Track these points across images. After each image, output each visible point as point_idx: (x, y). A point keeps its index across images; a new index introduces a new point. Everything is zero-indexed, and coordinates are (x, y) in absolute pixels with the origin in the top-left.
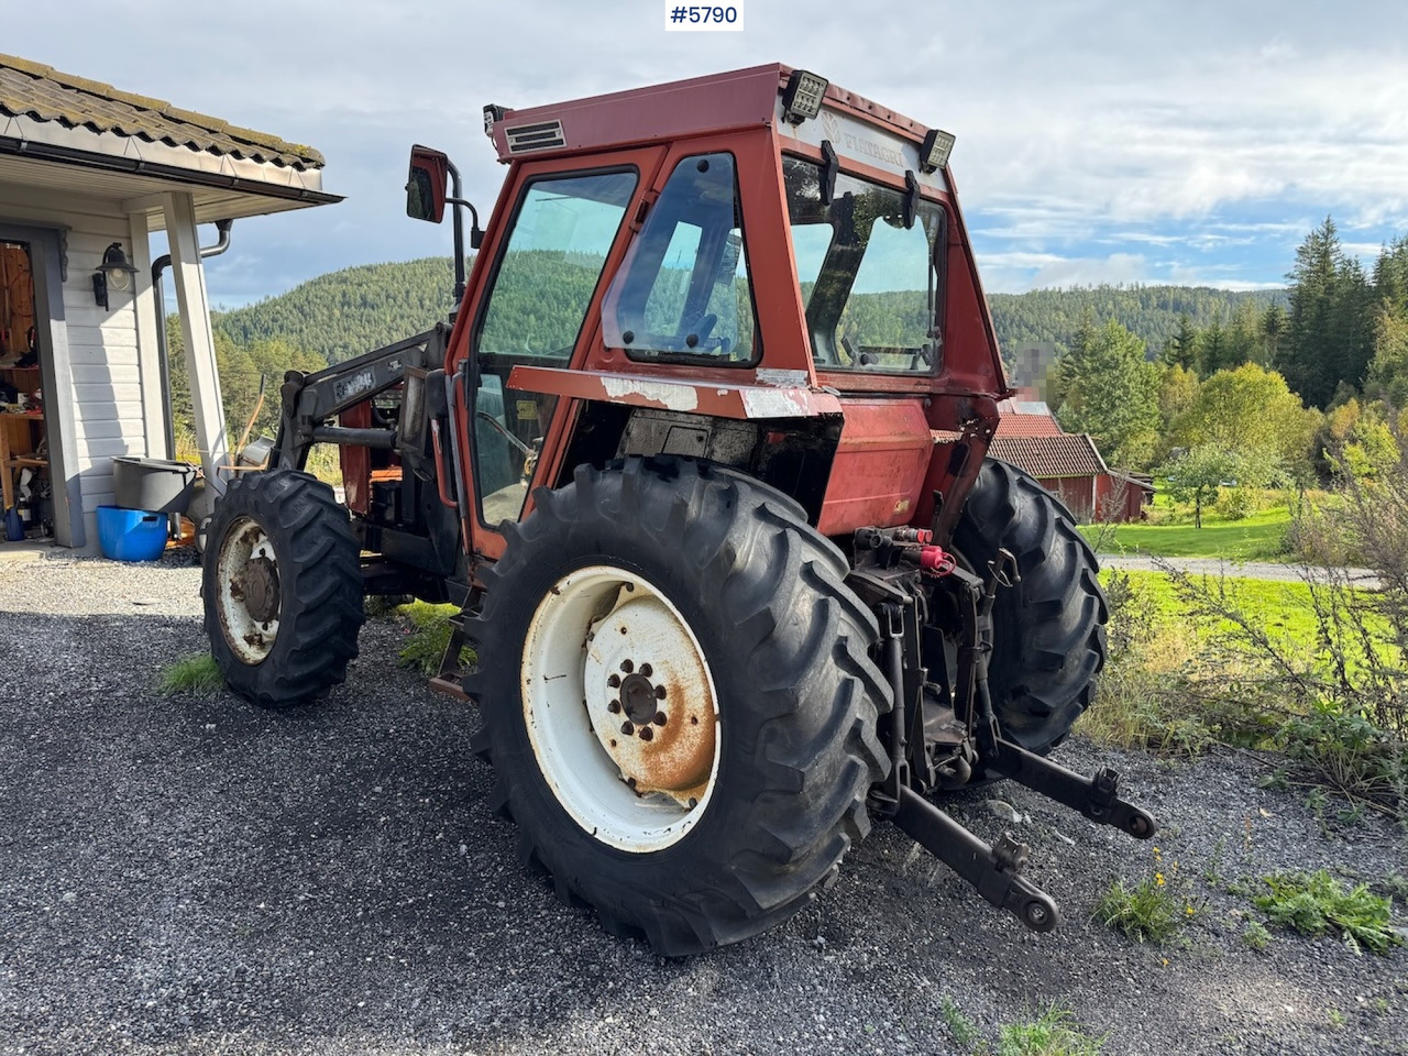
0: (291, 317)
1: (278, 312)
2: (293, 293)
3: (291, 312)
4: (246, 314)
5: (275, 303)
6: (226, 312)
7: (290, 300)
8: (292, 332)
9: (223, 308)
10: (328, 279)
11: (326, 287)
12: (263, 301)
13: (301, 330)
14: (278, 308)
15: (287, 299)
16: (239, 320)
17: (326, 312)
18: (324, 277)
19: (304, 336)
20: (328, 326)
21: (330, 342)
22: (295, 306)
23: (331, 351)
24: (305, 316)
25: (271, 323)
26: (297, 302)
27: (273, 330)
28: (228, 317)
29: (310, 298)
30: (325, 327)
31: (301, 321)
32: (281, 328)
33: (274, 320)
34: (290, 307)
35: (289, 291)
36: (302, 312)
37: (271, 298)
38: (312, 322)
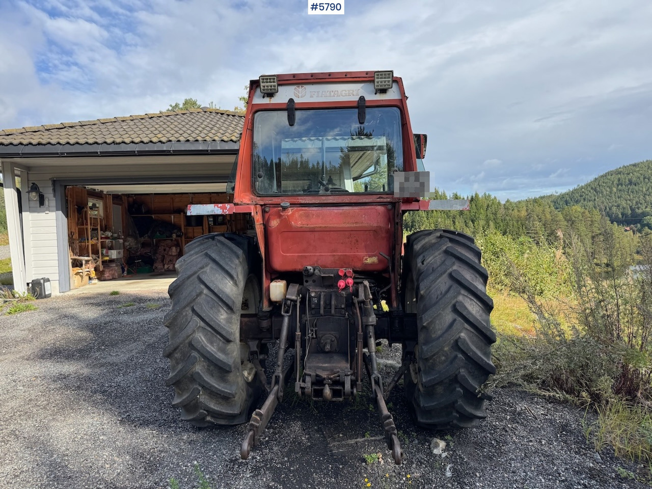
0: (590, 194)
1: (583, 192)
2: (591, 182)
3: (590, 191)
4: (567, 194)
5: (582, 187)
6: (558, 194)
7: (590, 185)
8: (590, 201)
9: (557, 193)
10: (610, 173)
11: (609, 177)
12: (576, 188)
13: (595, 200)
14: (583, 190)
15: (588, 185)
16: (564, 198)
17: (608, 189)
18: (608, 173)
19: (596, 202)
20: (609, 197)
21: (610, 204)
22: (592, 188)
23: (610, 209)
24: (597, 193)
25: (579, 197)
26: (593, 186)
27: (580, 201)
28: (559, 196)
29: (600, 184)
30: (608, 197)
31: (595, 196)
32: (584, 199)
33: (581, 196)
34: (589, 189)
35: (589, 181)
36: (595, 191)
37: (580, 186)
38: (600, 195)
